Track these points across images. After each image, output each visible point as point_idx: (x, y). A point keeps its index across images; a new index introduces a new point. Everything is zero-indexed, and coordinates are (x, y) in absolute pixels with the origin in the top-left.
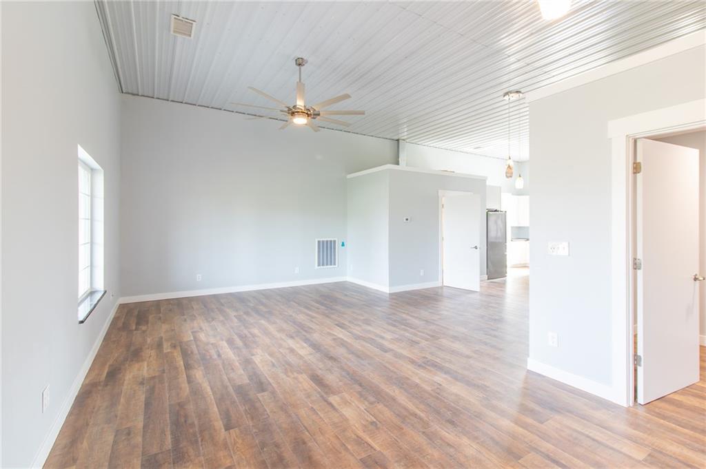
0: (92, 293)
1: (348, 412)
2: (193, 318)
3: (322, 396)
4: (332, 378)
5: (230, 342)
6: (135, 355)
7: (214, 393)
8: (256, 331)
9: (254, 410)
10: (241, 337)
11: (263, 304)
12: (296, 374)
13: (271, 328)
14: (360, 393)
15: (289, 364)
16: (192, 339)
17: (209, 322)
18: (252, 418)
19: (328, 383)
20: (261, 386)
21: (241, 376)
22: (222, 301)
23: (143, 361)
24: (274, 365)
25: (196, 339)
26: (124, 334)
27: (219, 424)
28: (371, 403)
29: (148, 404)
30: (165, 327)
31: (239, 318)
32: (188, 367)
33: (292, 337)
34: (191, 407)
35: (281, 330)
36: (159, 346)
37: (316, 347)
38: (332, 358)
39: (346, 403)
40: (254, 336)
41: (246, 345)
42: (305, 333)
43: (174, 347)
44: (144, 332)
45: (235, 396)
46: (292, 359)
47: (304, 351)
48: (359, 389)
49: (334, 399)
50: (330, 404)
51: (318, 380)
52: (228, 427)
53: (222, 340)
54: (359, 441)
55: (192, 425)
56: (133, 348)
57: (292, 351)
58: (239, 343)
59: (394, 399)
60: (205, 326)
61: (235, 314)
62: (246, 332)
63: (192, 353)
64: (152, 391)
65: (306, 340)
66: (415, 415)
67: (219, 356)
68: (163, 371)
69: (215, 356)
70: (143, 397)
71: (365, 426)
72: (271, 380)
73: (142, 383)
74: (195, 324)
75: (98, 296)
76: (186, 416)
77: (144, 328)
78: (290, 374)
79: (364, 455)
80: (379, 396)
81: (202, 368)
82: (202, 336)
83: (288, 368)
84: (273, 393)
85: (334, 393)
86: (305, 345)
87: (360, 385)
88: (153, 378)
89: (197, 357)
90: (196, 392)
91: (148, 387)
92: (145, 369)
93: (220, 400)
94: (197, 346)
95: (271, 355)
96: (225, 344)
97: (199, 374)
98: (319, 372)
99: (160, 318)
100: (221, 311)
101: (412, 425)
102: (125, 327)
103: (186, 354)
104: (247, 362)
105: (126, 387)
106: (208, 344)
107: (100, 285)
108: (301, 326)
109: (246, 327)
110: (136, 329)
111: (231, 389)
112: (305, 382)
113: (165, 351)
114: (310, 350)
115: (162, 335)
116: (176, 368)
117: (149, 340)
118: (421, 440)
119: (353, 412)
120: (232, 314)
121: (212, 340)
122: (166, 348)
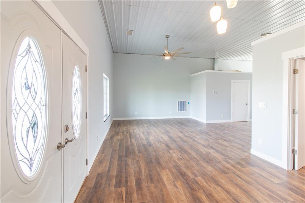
0: (106, 115)
1: (174, 155)
2: (133, 126)
3: (167, 150)
4: (172, 146)
5: (143, 133)
6: (117, 134)
7: (137, 145)
8: (152, 131)
9: (147, 150)
10: (147, 132)
11: (156, 124)
12: (161, 144)
13: (157, 131)
14: (180, 151)
15: (160, 141)
16: (132, 131)
17: (138, 127)
18: (146, 152)
19: (171, 147)
20: (150, 145)
21: (145, 142)
22: (143, 122)
23: (119, 135)
24: (155, 141)
25: (133, 131)
26: (114, 128)
27: (137, 152)
28: (183, 154)
29: (120, 145)
30: (125, 128)
31: (147, 127)
32: (130, 138)
33: (163, 134)
34: (130, 147)
35: (160, 132)
36: (123, 132)
37: (170, 137)
38: (174, 141)
39: (174, 153)
40: (151, 132)
41: (148, 135)
42: (168, 133)
43: (127, 133)
44: (120, 128)
45: (142, 146)
46: (161, 140)
47: (166, 138)
48: (180, 150)
49: (171, 151)
50: (170, 152)
51: (167, 146)
52: (139, 153)
53: (141, 132)
54: (175, 161)
55: (130, 151)
56: (117, 132)
57: (162, 138)
58: (146, 134)
59: (191, 154)
60: (137, 128)
61: (146, 126)
62: (149, 131)
63: (132, 135)
64: (121, 142)
65: (168, 135)
66: (196, 159)
67: (140, 136)
68: (124, 138)
69: (138, 136)
70: (119, 144)
71: (178, 159)
72: (153, 144)
73: (119, 140)
74: (134, 127)
75: (108, 116)
76: (129, 149)
77: (120, 127)
78: (159, 143)
79: (175, 164)
80: (186, 152)
81: (134, 139)
82: (135, 131)
83: (159, 142)
84: (153, 147)
85: (171, 150)
86: (167, 136)
87: (181, 149)
88: (121, 140)
89: (133, 136)
90: (132, 144)
91: (120, 141)
92: (119, 137)
93: (138, 147)
94: (134, 133)
95: (155, 138)
96: (142, 134)
97: (133, 140)
98: (169, 144)
99: (124, 125)
100: (142, 125)
101: (194, 161)
102: (115, 126)
103: (130, 135)
104: (147, 139)
105: (115, 141)
106: (137, 133)
107: (108, 113)
108: (168, 131)
109: (149, 130)
110: (117, 127)
111: (141, 145)
112: (163, 146)
113: (125, 134)
114: (168, 138)
115: (124, 129)
116: (127, 138)
117: (121, 130)
118: (194, 164)
119: (176, 155)
120: (145, 125)
121: (138, 132)
122: (125, 133)
